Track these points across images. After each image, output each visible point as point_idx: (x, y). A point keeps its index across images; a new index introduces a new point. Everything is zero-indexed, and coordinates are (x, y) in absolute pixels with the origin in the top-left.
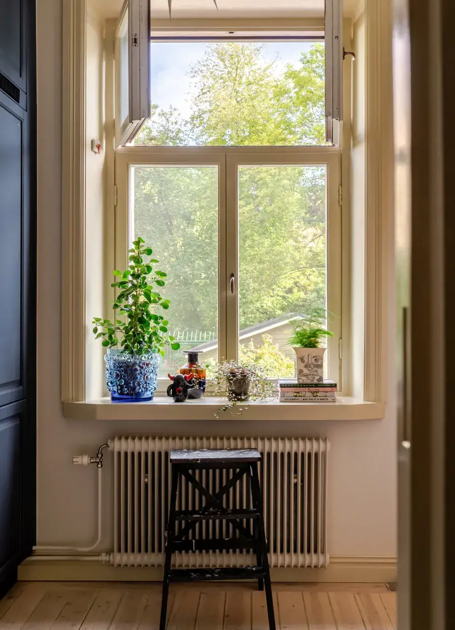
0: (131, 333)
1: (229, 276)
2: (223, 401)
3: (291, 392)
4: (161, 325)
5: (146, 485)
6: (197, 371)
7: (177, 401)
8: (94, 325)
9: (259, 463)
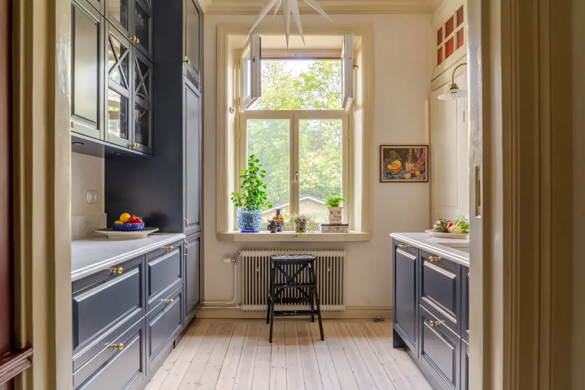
0: (249, 200)
1: (295, 172)
2: (294, 232)
3: (326, 228)
4: (263, 196)
5: (258, 273)
6: (280, 218)
7: (272, 232)
8: (232, 196)
9: (315, 261)
